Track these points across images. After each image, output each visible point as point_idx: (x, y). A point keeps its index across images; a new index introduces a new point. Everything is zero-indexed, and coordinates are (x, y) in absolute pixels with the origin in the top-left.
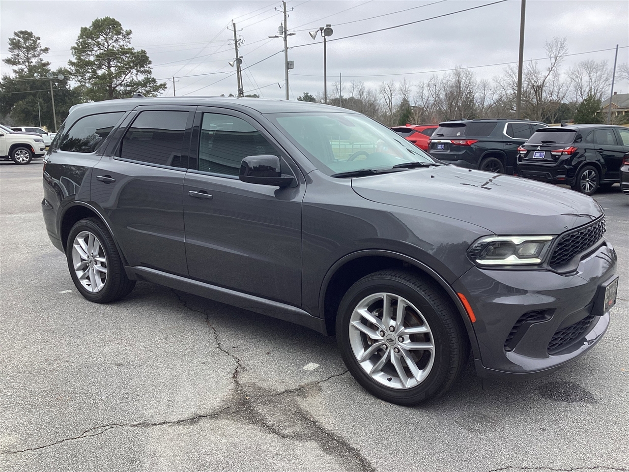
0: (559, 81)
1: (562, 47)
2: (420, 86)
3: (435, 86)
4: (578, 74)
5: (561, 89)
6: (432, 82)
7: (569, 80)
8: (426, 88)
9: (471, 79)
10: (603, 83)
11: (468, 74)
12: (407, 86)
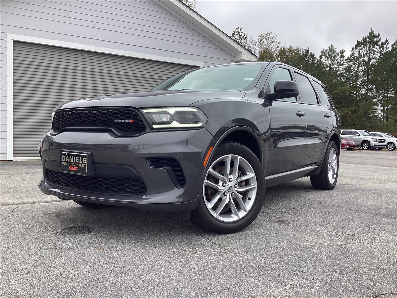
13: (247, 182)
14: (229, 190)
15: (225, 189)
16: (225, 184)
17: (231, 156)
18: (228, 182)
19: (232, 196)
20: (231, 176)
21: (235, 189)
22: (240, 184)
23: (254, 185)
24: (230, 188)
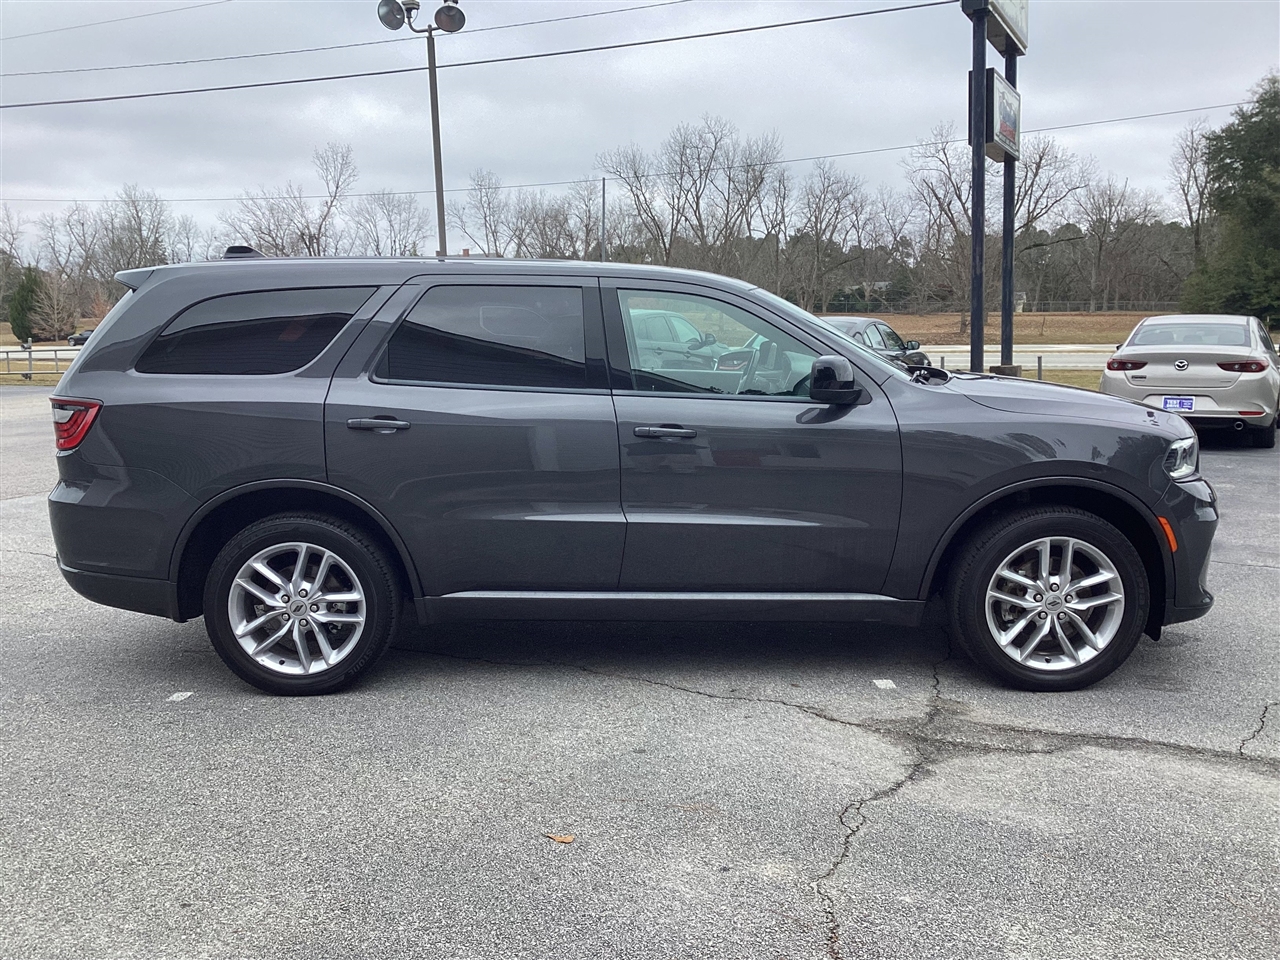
0: (334, 228)
1: (345, 164)
2: (45, 225)
3: (83, 224)
4: (369, 214)
5: (340, 243)
6: (75, 217)
7: (353, 225)
8: (61, 228)
9: (161, 214)
10: (414, 234)
11: (156, 204)
12: (15, 222)
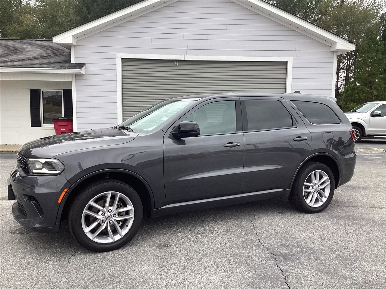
13: (127, 213)
14: (107, 218)
15: (104, 218)
16: (104, 214)
17: (112, 193)
18: (107, 212)
19: (109, 223)
20: (111, 208)
21: (114, 218)
22: (120, 214)
23: (132, 215)
24: (109, 217)
